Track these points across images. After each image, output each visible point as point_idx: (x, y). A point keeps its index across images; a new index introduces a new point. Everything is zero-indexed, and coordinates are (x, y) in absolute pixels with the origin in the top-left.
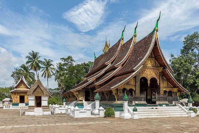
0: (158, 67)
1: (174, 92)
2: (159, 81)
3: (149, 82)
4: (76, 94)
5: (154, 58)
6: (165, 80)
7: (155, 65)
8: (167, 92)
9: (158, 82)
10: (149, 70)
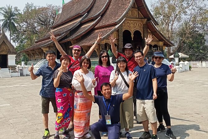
0: (142, 19)
1: (159, 46)
2: (144, 34)
3: (132, 36)
4: (46, 51)
5: (136, 8)
6: (150, 33)
7: (138, 16)
8: (152, 46)
9: (142, 35)
10: (132, 22)
